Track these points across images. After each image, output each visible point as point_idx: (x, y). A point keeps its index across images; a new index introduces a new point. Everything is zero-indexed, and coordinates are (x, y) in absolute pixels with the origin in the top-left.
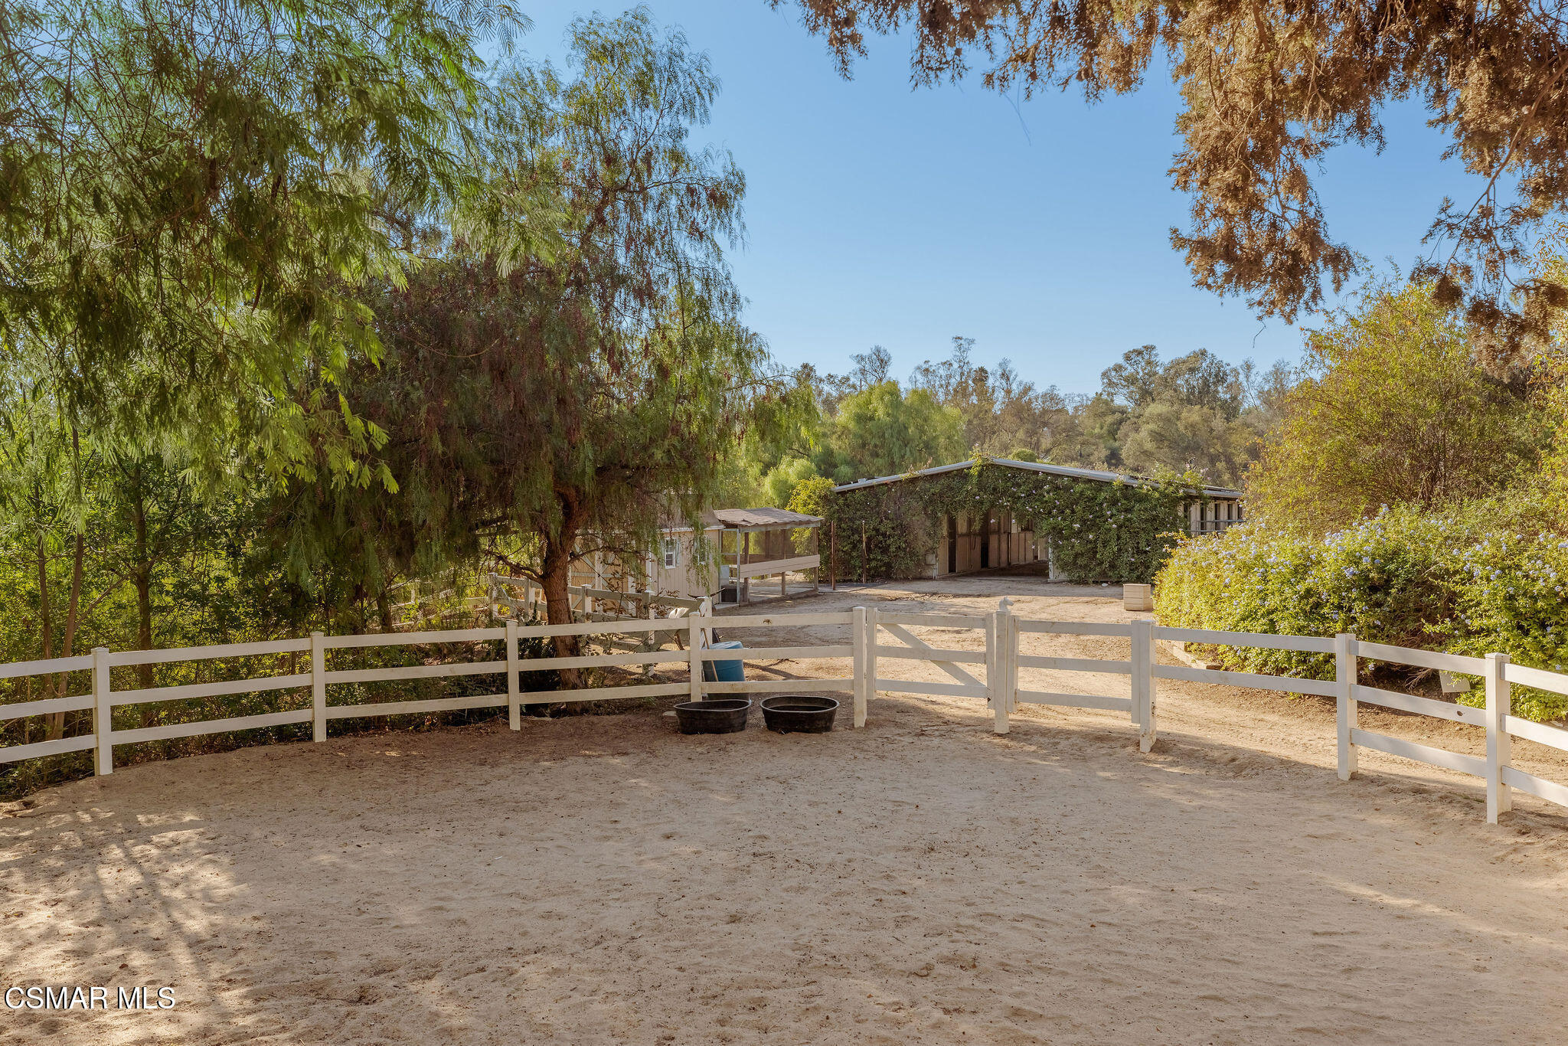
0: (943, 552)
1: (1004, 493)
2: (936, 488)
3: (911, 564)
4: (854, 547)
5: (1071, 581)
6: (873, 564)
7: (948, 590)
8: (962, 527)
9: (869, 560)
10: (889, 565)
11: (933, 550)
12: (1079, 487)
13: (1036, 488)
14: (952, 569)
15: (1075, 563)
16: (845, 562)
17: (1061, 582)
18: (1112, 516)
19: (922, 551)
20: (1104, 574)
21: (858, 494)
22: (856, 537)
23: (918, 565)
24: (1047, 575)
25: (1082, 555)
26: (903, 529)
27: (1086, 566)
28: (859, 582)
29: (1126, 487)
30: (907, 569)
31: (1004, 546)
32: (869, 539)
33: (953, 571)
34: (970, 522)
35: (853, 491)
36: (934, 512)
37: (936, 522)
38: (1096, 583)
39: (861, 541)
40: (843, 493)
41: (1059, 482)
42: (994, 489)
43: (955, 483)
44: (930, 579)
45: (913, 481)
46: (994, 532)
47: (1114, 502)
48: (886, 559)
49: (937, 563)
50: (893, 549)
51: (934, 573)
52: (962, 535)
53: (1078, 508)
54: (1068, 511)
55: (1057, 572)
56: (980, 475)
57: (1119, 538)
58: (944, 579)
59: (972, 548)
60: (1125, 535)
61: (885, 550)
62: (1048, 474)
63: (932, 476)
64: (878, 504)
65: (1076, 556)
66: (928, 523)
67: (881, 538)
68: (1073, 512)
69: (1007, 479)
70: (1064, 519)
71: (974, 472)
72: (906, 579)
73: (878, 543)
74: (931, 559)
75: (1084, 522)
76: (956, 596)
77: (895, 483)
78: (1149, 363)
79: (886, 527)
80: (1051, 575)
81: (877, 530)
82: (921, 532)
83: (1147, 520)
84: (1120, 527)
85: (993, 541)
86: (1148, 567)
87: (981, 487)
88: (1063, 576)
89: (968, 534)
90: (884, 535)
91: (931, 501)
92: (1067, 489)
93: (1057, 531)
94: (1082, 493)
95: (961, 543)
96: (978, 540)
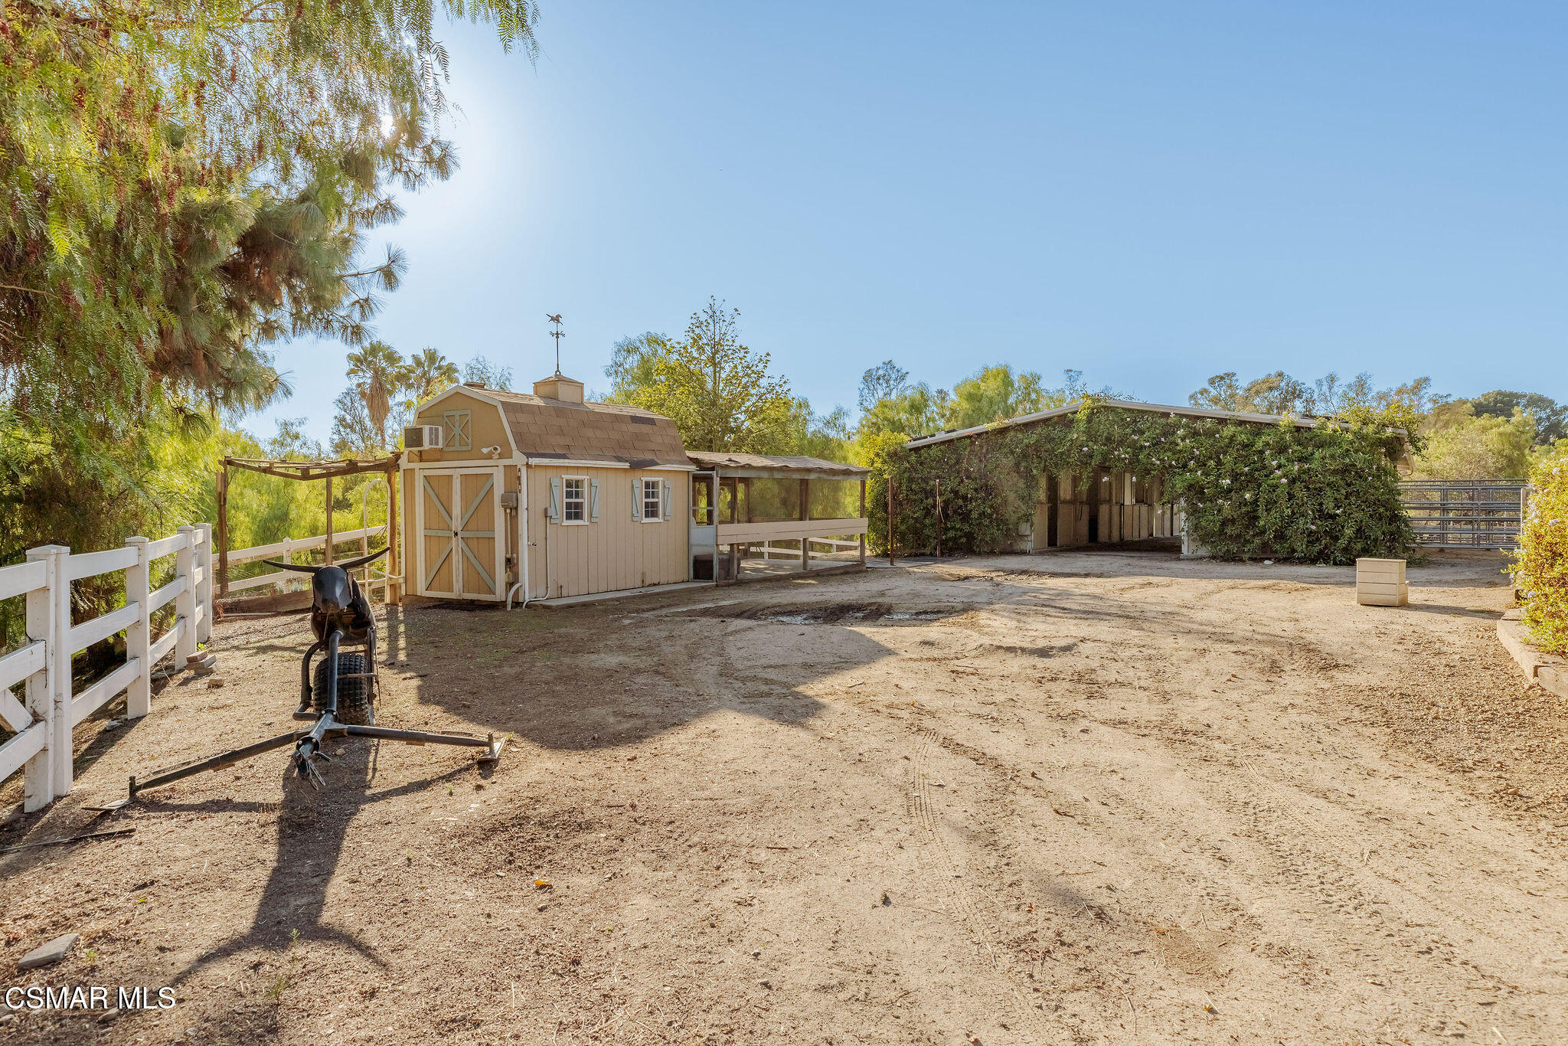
0: (1041, 519)
1: (1121, 443)
2: (1032, 438)
3: (997, 533)
4: (928, 513)
5: (1214, 558)
6: (951, 534)
7: (1042, 568)
8: (1065, 491)
9: (947, 529)
10: (970, 536)
11: (1027, 518)
12: (1229, 431)
13: (1165, 435)
14: (1052, 541)
15: (1222, 532)
16: (917, 532)
17: (1201, 558)
18: (1279, 467)
19: (1014, 518)
20: (1265, 546)
21: (934, 451)
22: (930, 501)
23: (1007, 535)
24: (1178, 550)
25: (1233, 521)
26: (988, 490)
27: (1239, 536)
28: (932, 557)
29: (1298, 429)
30: (993, 540)
31: (1116, 518)
32: (946, 503)
33: (1054, 544)
34: (1076, 481)
35: (929, 446)
36: (1029, 470)
37: (1031, 481)
38: (1254, 560)
39: (934, 506)
40: (917, 450)
41: (1198, 425)
42: (1108, 439)
43: (1056, 433)
44: (1024, 553)
45: (1003, 431)
46: (1105, 501)
47: (1281, 449)
48: (966, 528)
49: (1034, 533)
50: (974, 515)
51: (1029, 546)
52: (1065, 502)
53: (1227, 459)
54: (1212, 463)
55: (1193, 547)
56: (1089, 421)
57: (1291, 497)
58: (1041, 553)
59: (1077, 519)
60: (1300, 493)
61: (966, 517)
62: (1182, 416)
63: (1026, 425)
64: (958, 462)
65: (1224, 523)
66: (1021, 484)
67: (960, 502)
68: (1219, 463)
69: (1124, 424)
70: (1206, 474)
71: (1081, 416)
72: (992, 553)
73: (957, 508)
74: (1024, 528)
75: (1235, 477)
76: (1053, 575)
77: (979, 435)
78: (1230, 386)
79: (967, 488)
80: (1184, 549)
81: (956, 493)
82: (1012, 496)
83: (1335, 472)
84: (1293, 481)
85: (1104, 509)
86: (1336, 539)
87: (1092, 436)
88: (1204, 551)
89: (1073, 502)
90: (965, 498)
91: (1025, 456)
92: (1210, 434)
93: (1196, 491)
94: (1232, 438)
95: (1063, 511)
96: (1086, 509)
